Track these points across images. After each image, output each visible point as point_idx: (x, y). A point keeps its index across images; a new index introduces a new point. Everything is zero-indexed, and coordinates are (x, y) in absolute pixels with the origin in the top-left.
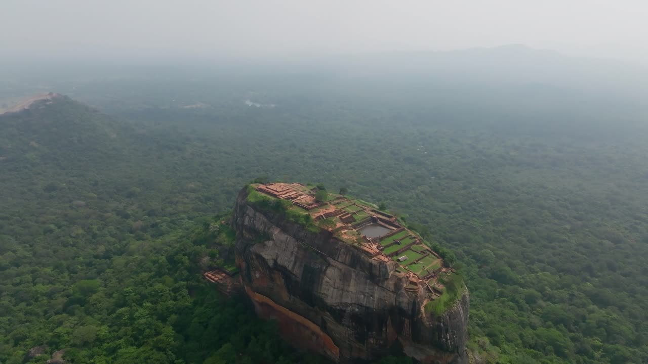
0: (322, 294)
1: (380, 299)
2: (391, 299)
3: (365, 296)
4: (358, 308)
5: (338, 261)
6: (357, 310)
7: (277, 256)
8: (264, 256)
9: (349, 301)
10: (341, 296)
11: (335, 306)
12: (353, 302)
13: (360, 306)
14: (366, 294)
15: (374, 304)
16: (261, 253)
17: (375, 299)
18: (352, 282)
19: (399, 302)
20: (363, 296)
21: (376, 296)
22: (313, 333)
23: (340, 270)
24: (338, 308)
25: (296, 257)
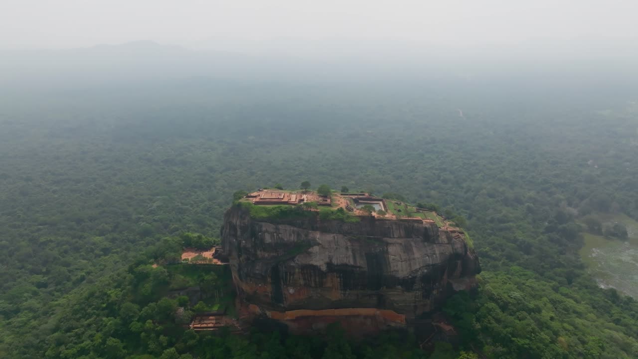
0: (393, 272)
1: (441, 254)
2: (448, 250)
3: (428, 256)
4: (426, 269)
5: (394, 238)
6: (426, 271)
7: (330, 258)
8: (315, 263)
9: (418, 267)
10: (410, 265)
11: (407, 277)
12: (422, 265)
13: (428, 266)
14: (429, 255)
15: (438, 260)
16: (311, 263)
17: (438, 256)
18: (415, 250)
19: (455, 249)
20: (427, 257)
21: (437, 252)
22: (366, 317)
23: (401, 244)
24: (410, 277)
25: (353, 251)
